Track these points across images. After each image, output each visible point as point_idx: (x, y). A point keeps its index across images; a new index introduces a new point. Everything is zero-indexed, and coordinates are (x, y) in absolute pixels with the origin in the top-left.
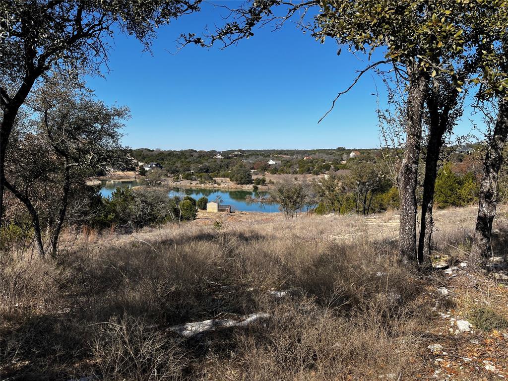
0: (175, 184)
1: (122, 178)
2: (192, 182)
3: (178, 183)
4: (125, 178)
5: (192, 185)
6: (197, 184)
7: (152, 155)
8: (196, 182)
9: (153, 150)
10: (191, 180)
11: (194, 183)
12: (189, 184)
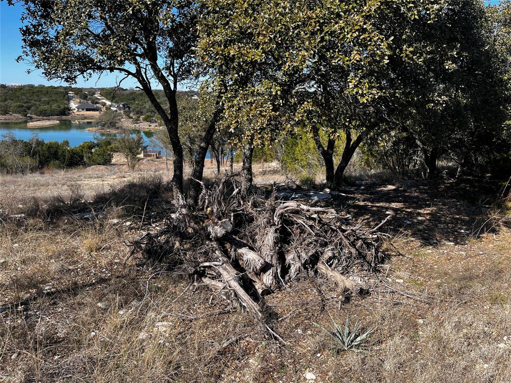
0: (134, 126)
1: (85, 118)
2: (151, 124)
3: (137, 125)
4: (89, 119)
5: (150, 127)
6: (156, 126)
7: (124, 95)
8: (155, 124)
9: (127, 89)
10: (151, 122)
11: (153, 125)
12: (148, 127)
